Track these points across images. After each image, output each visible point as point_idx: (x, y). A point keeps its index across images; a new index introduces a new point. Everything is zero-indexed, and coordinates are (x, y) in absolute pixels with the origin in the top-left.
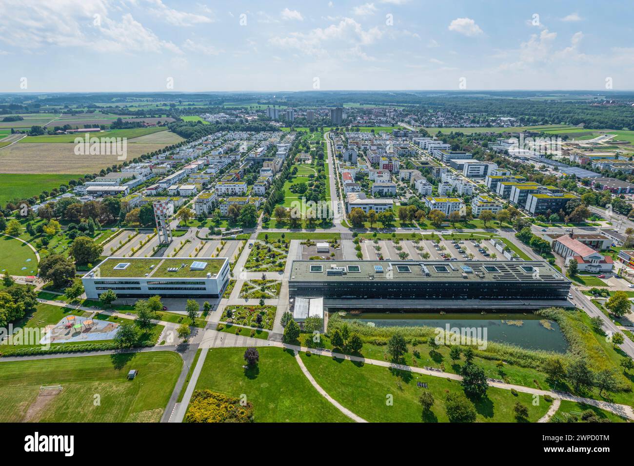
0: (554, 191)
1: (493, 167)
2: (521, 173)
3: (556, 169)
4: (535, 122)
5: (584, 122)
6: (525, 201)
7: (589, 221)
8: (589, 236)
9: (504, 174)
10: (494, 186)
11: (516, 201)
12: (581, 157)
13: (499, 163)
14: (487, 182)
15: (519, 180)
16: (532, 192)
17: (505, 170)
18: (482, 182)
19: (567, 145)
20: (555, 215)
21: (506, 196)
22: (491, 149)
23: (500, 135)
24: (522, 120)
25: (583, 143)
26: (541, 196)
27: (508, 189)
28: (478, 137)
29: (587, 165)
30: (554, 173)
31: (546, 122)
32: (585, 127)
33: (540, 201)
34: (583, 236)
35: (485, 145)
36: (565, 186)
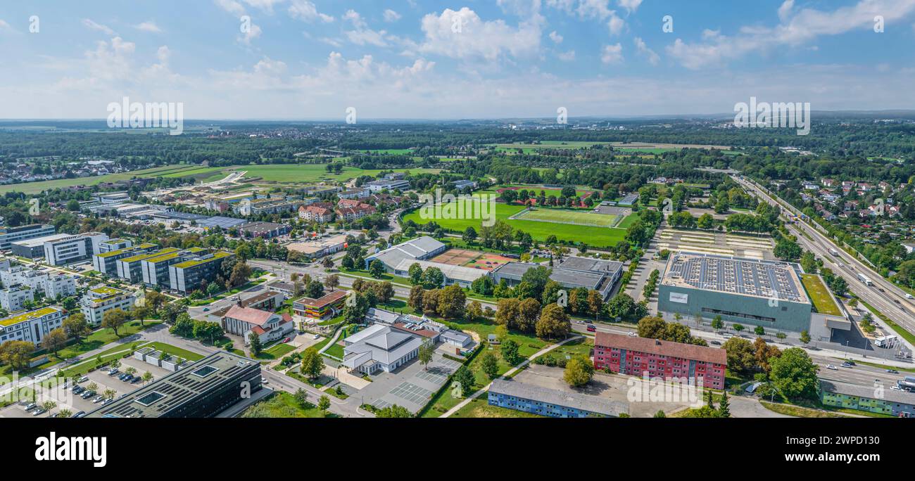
0: (201, 254)
1: (99, 240)
2: (149, 238)
3: (194, 224)
4: (144, 163)
5: (207, 158)
6: (167, 278)
7: (252, 279)
8: (259, 298)
9: (123, 246)
10: (111, 269)
11: (154, 282)
12: (218, 202)
13: (108, 232)
14: (98, 265)
15: (149, 250)
16: (172, 262)
17: (123, 241)
18: (88, 268)
19: (198, 190)
20: (212, 285)
21: (136, 278)
22: (88, 212)
23: (96, 189)
24: (124, 163)
25: (214, 185)
26: (187, 264)
27: (136, 267)
28: (56, 197)
29: (228, 211)
30: (192, 229)
31: (159, 163)
32: (212, 165)
33: (188, 272)
34: (253, 300)
35: (75, 208)
36: (212, 243)
